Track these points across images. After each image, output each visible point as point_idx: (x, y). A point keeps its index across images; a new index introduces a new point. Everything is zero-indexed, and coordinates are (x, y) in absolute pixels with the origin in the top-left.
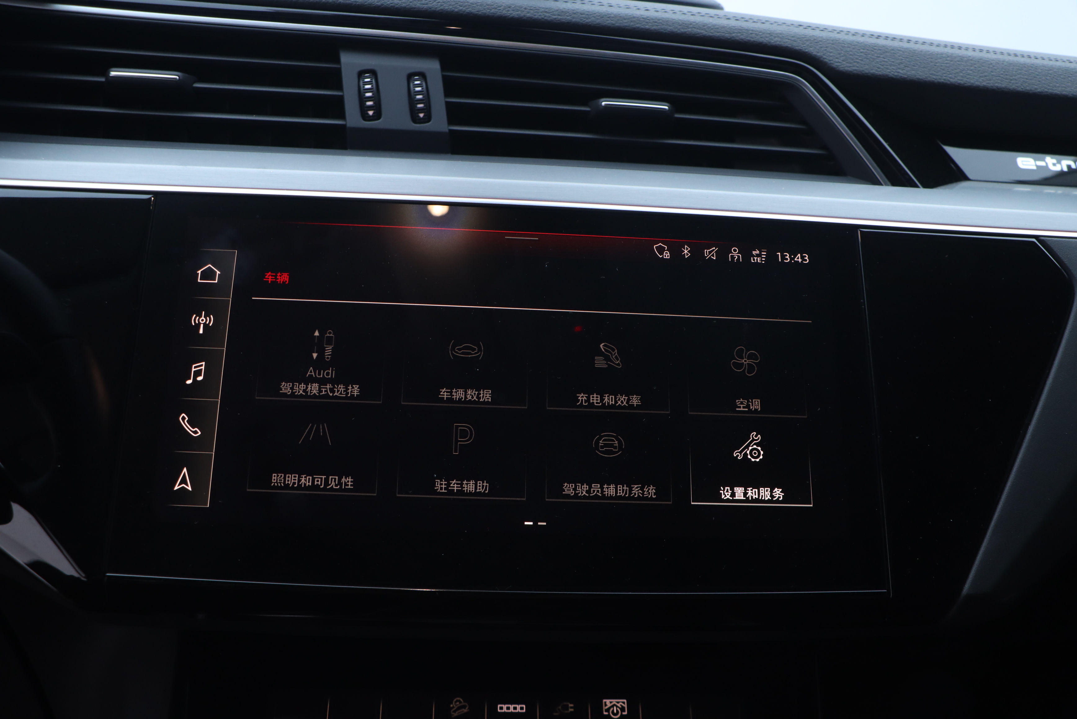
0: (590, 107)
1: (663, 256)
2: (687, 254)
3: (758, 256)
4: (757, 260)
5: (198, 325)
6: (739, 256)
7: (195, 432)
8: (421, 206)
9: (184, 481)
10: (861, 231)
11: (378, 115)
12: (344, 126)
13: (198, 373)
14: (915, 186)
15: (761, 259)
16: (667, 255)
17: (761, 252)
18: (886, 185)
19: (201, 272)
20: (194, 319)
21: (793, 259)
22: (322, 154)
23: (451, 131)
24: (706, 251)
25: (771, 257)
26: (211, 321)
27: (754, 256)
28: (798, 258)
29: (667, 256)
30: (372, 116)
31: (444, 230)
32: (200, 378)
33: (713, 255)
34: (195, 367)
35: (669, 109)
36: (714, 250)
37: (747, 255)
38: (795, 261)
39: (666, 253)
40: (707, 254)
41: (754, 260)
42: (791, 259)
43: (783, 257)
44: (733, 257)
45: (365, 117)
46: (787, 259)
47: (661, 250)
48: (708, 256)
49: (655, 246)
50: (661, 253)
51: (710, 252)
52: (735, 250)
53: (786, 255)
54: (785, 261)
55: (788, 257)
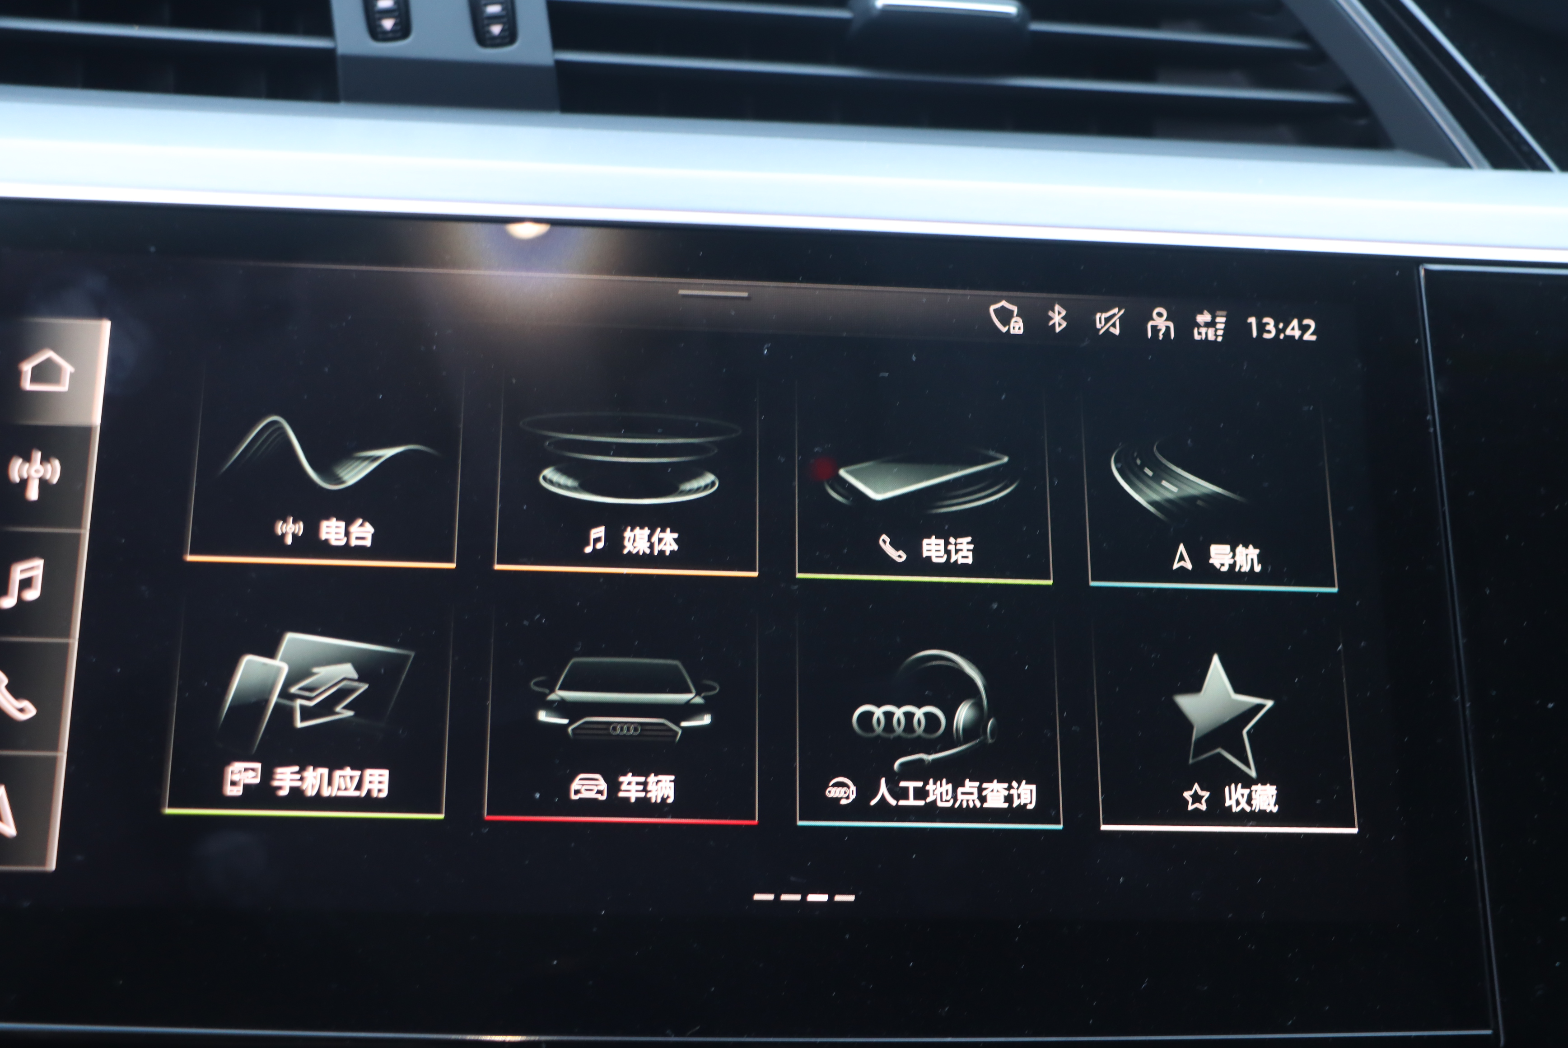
0: (850, 9)
1: (1009, 329)
2: (1060, 325)
3: (1208, 325)
4: (1206, 333)
5: (24, 483)
6: (1168, 327)
7: (24, 711)
10: (1426, 271)
11: (403, 30)
12: (330, 54)
13: (26, 584)
14: (1535, 164)
15: (1215, 332)
16: (1017, 326)
17: (1214, 317)
18: (1480, 166)
19: (32, 369)
20: (17, 469)
21: (1283, 331)
23: (559, 63)
24: (1100, 318)
25: (1237, 328)
26: (53, 471)
27: (1199, 326)
28: (1293, 330)
29: (1017, 328)
30: (393, 31)
32: (32, 594)
33: (1114, 325)
34: (22, 571)
35: (1019, 15)
36: (1114, 315)
37: (1185, 325)
38: (1286, 336)
39: (1016, 322)
40: (1100, 323)
41: (1200, 333)
42: (1279, 331)
43: (1262, 328)
44: (1155, 329)
45: (376, 33)
46: (1269, 332)
47: (1005, 316)
48: (1102, 328)
49: (992, 308)
50: (1006, 321)
51: (1107, 320)
52: (1160, 315)
53: (1268, 324)
54: (1266, 336)
55: (1271, 327)
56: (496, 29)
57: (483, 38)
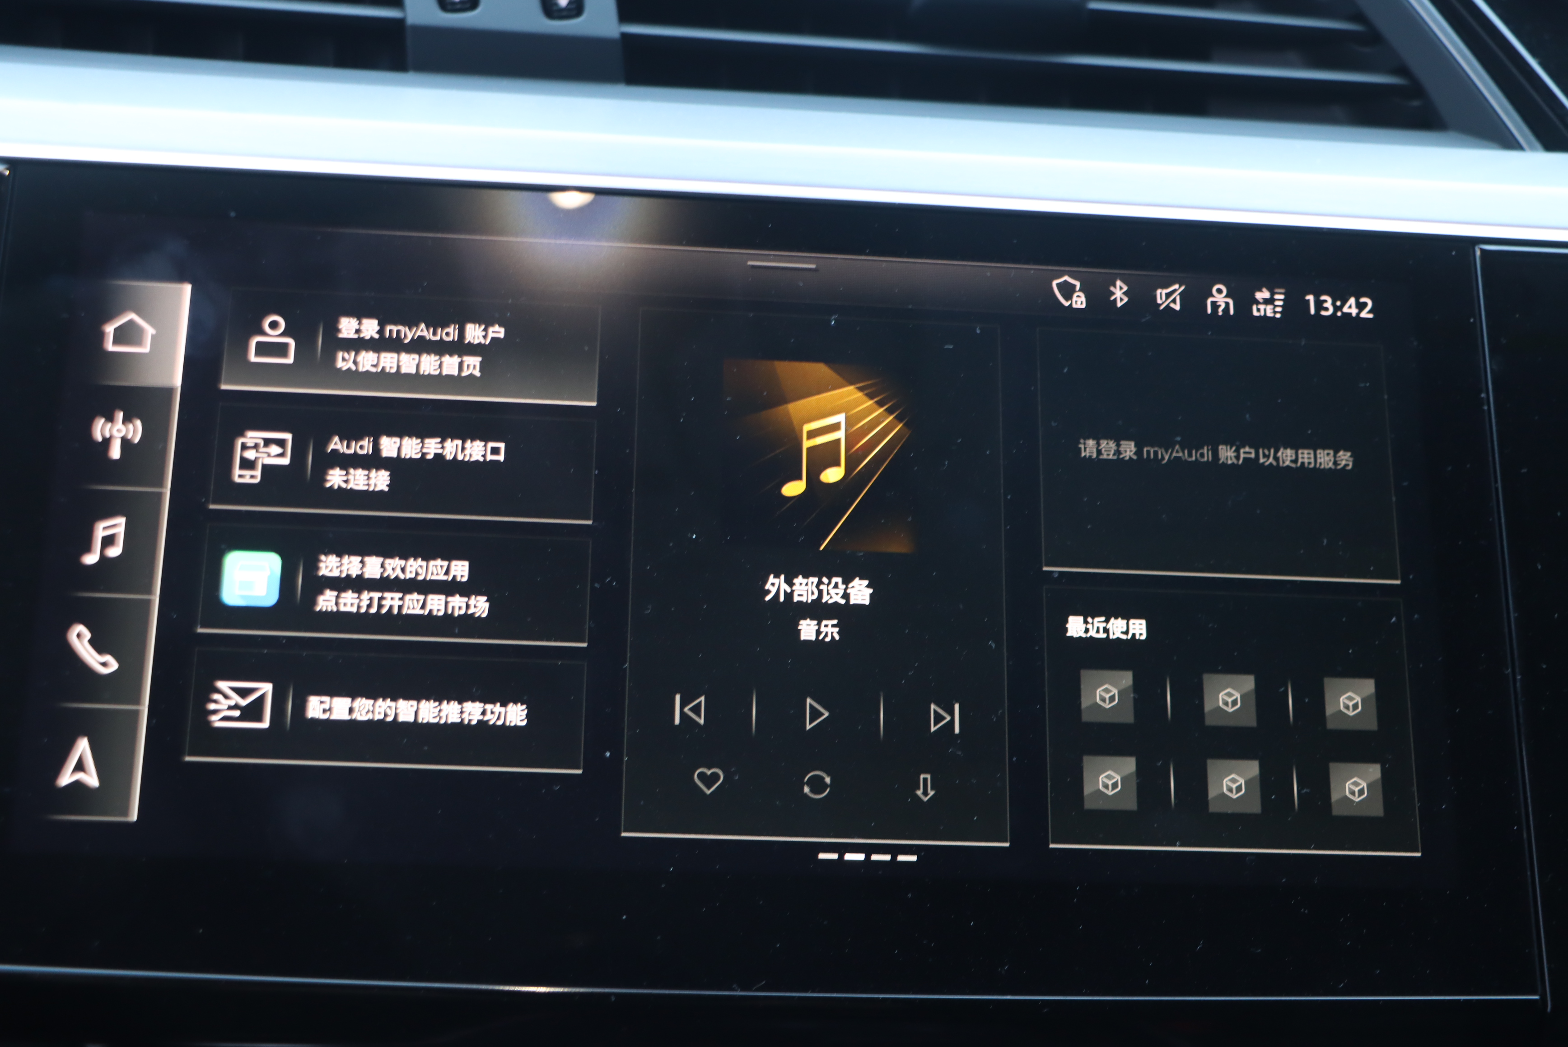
1: (1071, 303)
2: (1121, 300)
3: (1267, 302)
4: (1265, 310)
5: (107, 442)
6: (1227, 304)
7: (104, 664)
9: (80, 767)
10: (1482, 250)
11: (472, 0)
12: (399, 23)
13: (108, 541)
15: (1274, 309)
16: (1079, 301)
17: (1273, 294)
18: (1532, 148)
19: (116, 330)
20: (100, 429)
21: (1340, 308)
22: (358, 81)
23: (624, 36)
24: (1161, 294)
25: (1295, 305)
26: (135, 431)
27: (1258, 303)
28: (1350, 307)
29: (1079, 303)
30: (461, 2)
32: (115, 551)
33: (1174, 301)
34: (105, 528)
36: (1175, 291)
37: (1244, 301)
38: (1344, 314)
39: (1078, 296)
40: (1161, 299)
41: (1258, 310)
42: (1336, 309)
43: (1319, 305)
44: (1215, 305)
46: (1327, 309)
47: (1068, 291)
48: (1163, 303)
49: (1055, 283)
50: (1068, 297)
51: (1168, 295)
52: (1219, 291)
53: (1325, 301)
54: (1323, 313)
55: (1329, 305)
56: (564, 2)
57: (549, 10)
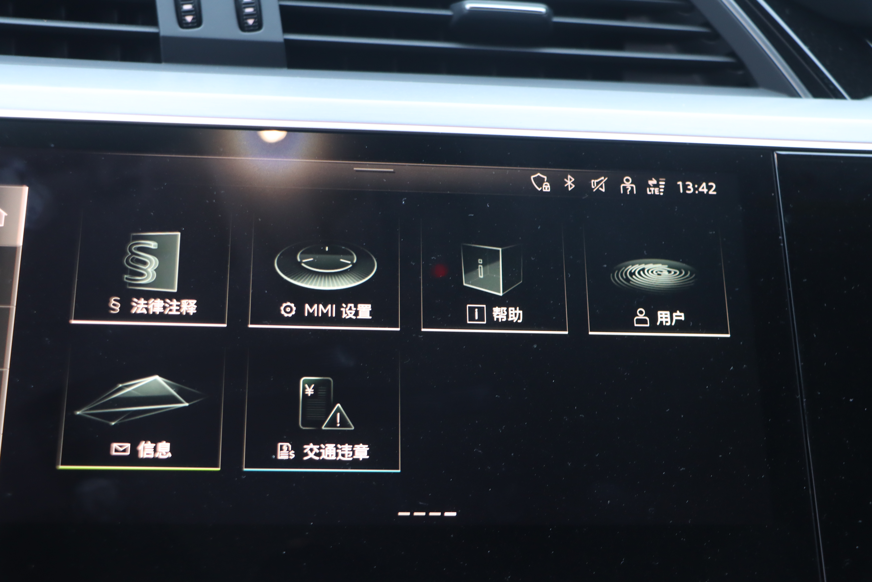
0: (451, 10)
1: (542, 189)
2: (571, 186)
3: (655, 186)
4: (654, 191)
6: (632, 188)
8: (252, 132)
10: (778, 154)
11: (198, 22)
12: (157, 35)
15: (659, 190)
17: (658, 181)
18: (806, 96)
21: (697, 189)
23: (286, 41)
24: (594, 183)
25: (671, 188)
27: (650, 186)
28: (703, 188)
29: (546, 188)
30: (191, 23)
31: (281, 161)
33: (602, 186)
35: (546, 13)
36: (602, 180)
37: (642, 186)
38: (699, 192)
39: (546, 185)
40: (594, 185)
41: (650, 191)
42: (695, 189)
43: (685, 187)
44: (625, 189)
45: (182, 24)
46: (690, 190)
47: (540, 182)
48: (595, 188)
49: (532, 177)
50: (540, 185)
51: (598, 183)
52: (628, 180)
53: (689, 185)
54: (688, 192)
55: (691, 187)
56: (251, 22)
57: (243, 27)
